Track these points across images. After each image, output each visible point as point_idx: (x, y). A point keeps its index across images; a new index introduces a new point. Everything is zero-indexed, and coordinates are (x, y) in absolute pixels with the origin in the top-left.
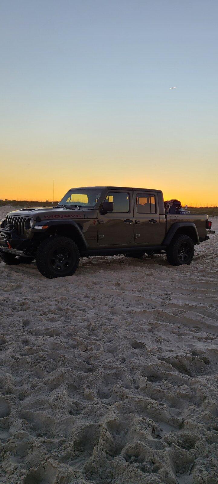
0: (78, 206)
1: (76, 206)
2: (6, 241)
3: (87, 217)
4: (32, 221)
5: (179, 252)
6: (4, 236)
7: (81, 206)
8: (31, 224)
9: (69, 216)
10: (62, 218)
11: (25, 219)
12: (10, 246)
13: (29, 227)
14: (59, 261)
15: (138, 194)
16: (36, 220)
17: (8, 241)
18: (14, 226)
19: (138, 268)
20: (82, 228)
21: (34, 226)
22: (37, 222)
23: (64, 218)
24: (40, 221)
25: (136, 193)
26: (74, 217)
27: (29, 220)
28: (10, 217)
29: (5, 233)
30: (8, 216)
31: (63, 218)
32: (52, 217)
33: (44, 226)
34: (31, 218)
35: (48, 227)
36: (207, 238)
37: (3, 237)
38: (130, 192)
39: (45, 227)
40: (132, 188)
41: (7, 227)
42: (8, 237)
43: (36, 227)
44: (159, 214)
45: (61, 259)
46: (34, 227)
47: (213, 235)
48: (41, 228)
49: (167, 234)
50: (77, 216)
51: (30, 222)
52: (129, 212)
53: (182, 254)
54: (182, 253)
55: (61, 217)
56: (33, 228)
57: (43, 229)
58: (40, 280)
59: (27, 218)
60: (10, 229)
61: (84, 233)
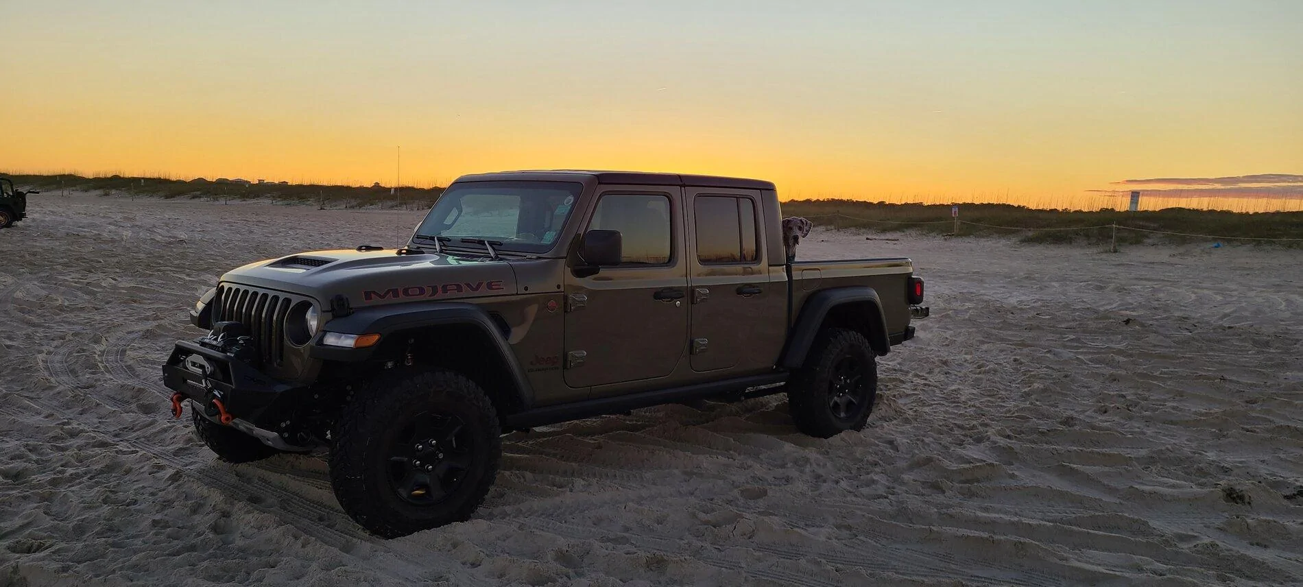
0: (491, 244)
1: (481, 242)
2: (210, 391)
3: (526, 289)
4: (314, 312)
5: (831, 390)
6: (204, 371)
7: (501, 244)
8: (313, 323)
9: (459, 288)
10: (431, 298)
11: (288, 301)
12: (227, 412)
13: (302, 334)
14: (422, 465)
15: (699, 195)
16: (333, 310)
17: (216, 393)
18: (245, 330)
19: (701, 457)
20: (505, 331)
21: (323, 332)
22: (335, 317)
23: (440, 295)
24: (347, 315)
25: (692, 192)
26: (477, 289)
27: (304, 307)
28: (230, 289)
29: (208, 358)
30: (226, 286)
31: (435, 297)
32: (395, 293)
33: (363, 333)
34: (311, 300)
35: (377, 337)
36: (908, 334)
37: (200, 371)
38: (674, 191)
39: (365, 338)
40: (680, 177)
41: (216, 334)
42: (220, 376)
43: (331, 340)
44: (770, 265)
45: (428, 458)
46: (321, 339)
47: (925, 322)
48: (348, 342)
49: (793, 331)
50: (490, 286)
51: (309, 315)
52: (671, 260)
53: (839, 396)
54: (840, 390)
55: (429, 291)
56: (320, 342)
57: (357, 348)
58: (347, 549)
59: (295, 300)
60: (229, 343)
61: (512, 347)
